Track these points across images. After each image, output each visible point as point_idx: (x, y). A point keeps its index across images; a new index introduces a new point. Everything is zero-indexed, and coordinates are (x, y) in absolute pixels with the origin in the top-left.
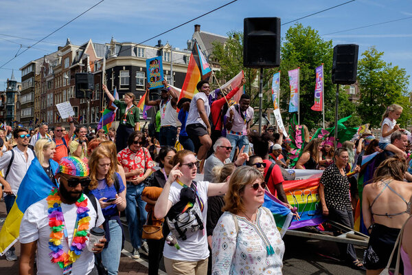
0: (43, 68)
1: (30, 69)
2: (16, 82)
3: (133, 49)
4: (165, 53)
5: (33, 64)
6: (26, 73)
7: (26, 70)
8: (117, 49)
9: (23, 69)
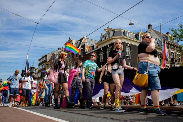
0: (51, 57)
1: (44, 59)
2: (34, 68)
3: (122, 32)
4: (140, 37)
5: (46, 56)
6: (41, 61)
7: (42, 60)
8: (112, 33)
9: (39, 60)
